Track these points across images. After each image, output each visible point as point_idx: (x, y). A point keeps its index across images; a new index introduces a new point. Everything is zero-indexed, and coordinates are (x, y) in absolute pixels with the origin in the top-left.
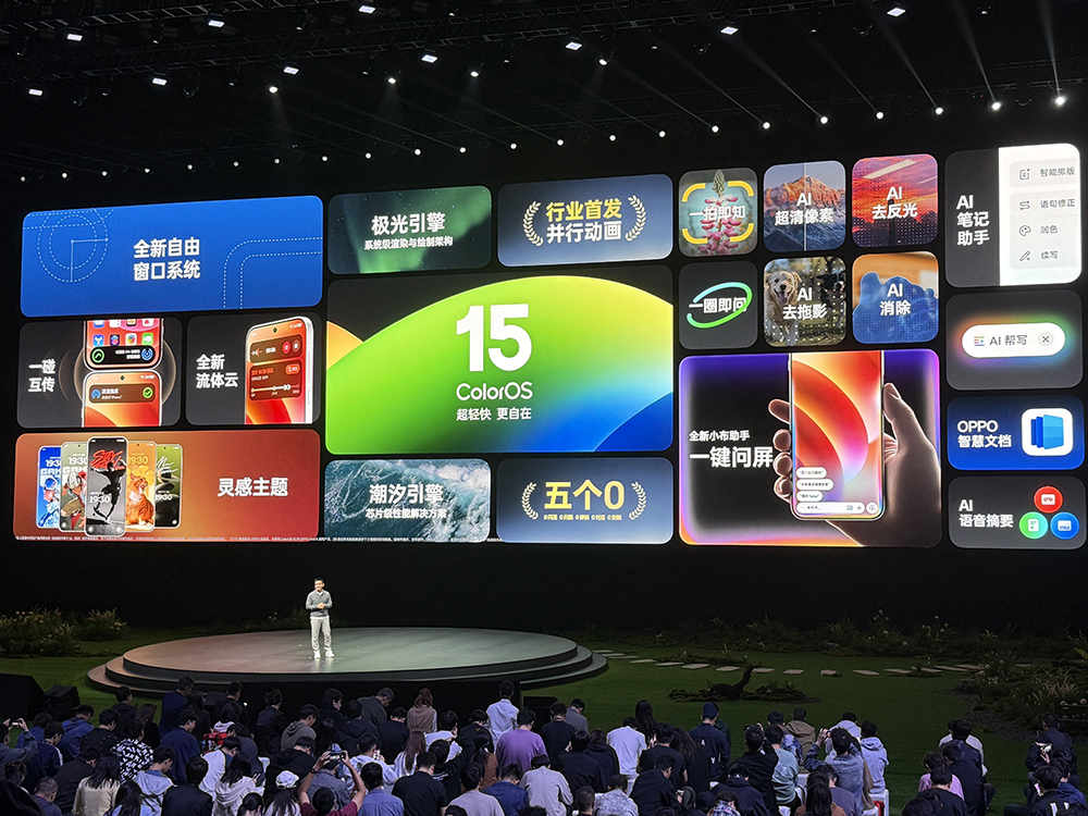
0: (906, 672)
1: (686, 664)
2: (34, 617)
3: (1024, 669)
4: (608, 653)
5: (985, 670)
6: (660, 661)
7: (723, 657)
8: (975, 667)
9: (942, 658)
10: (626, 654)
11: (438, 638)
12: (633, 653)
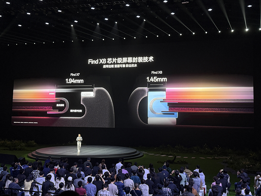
0: (211, 158)
1: (161, 155)
2: (16, 142)
3: (238, 158)
4: (144, 152)
5: (229, 158)
6: (155, 154)
7: (170, 154)
8: (227, 157)
9: (219, 155)
10: (148, 152)
11: (106, 148)
12: (149, 152)
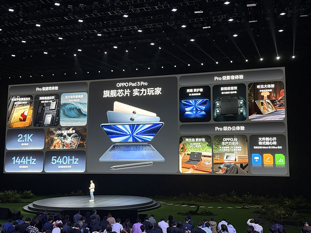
0: (240, 207)
1: (182, 205)
2: (10, 192)
3: (271, 207)
4: (161, 202)
5: (261, 207)
6: (175, 204)
7: (192, 203)
8: (258, 206)
9: (250, 204)
10: (166, 202)
11: (116, 198)
12: (168, 202)
